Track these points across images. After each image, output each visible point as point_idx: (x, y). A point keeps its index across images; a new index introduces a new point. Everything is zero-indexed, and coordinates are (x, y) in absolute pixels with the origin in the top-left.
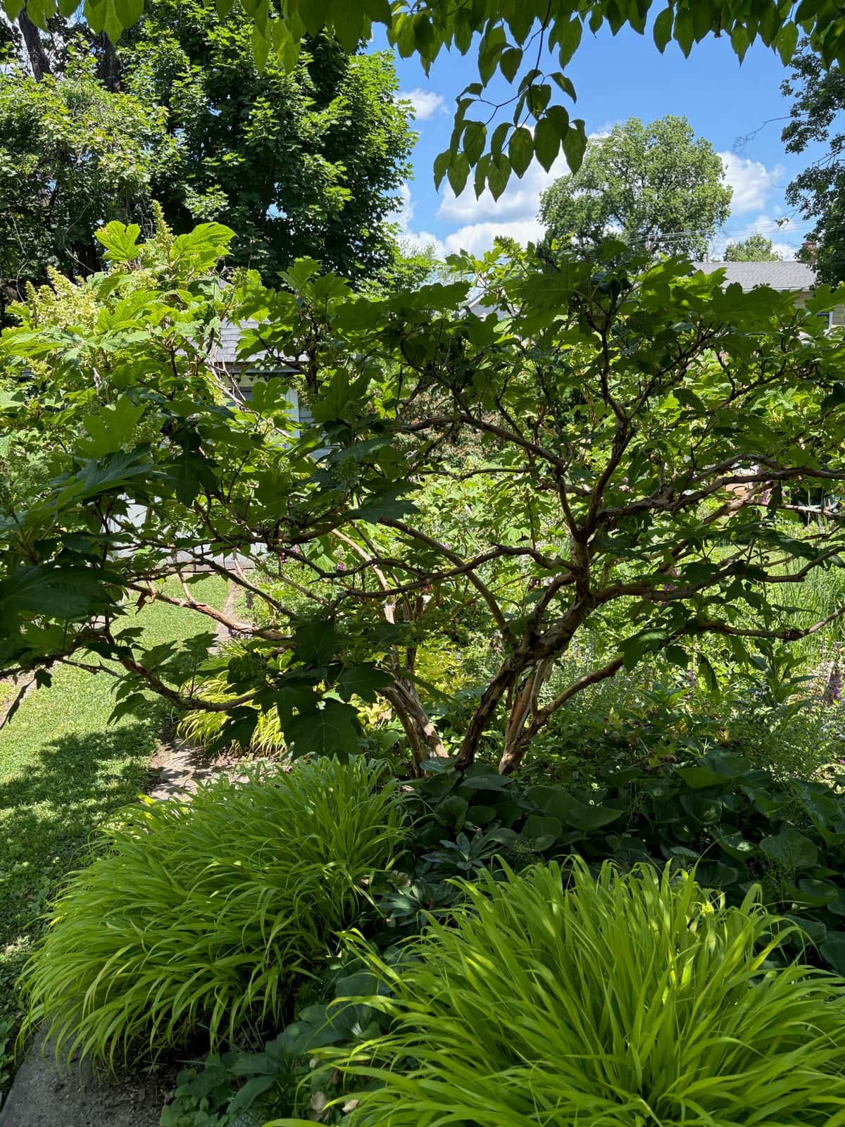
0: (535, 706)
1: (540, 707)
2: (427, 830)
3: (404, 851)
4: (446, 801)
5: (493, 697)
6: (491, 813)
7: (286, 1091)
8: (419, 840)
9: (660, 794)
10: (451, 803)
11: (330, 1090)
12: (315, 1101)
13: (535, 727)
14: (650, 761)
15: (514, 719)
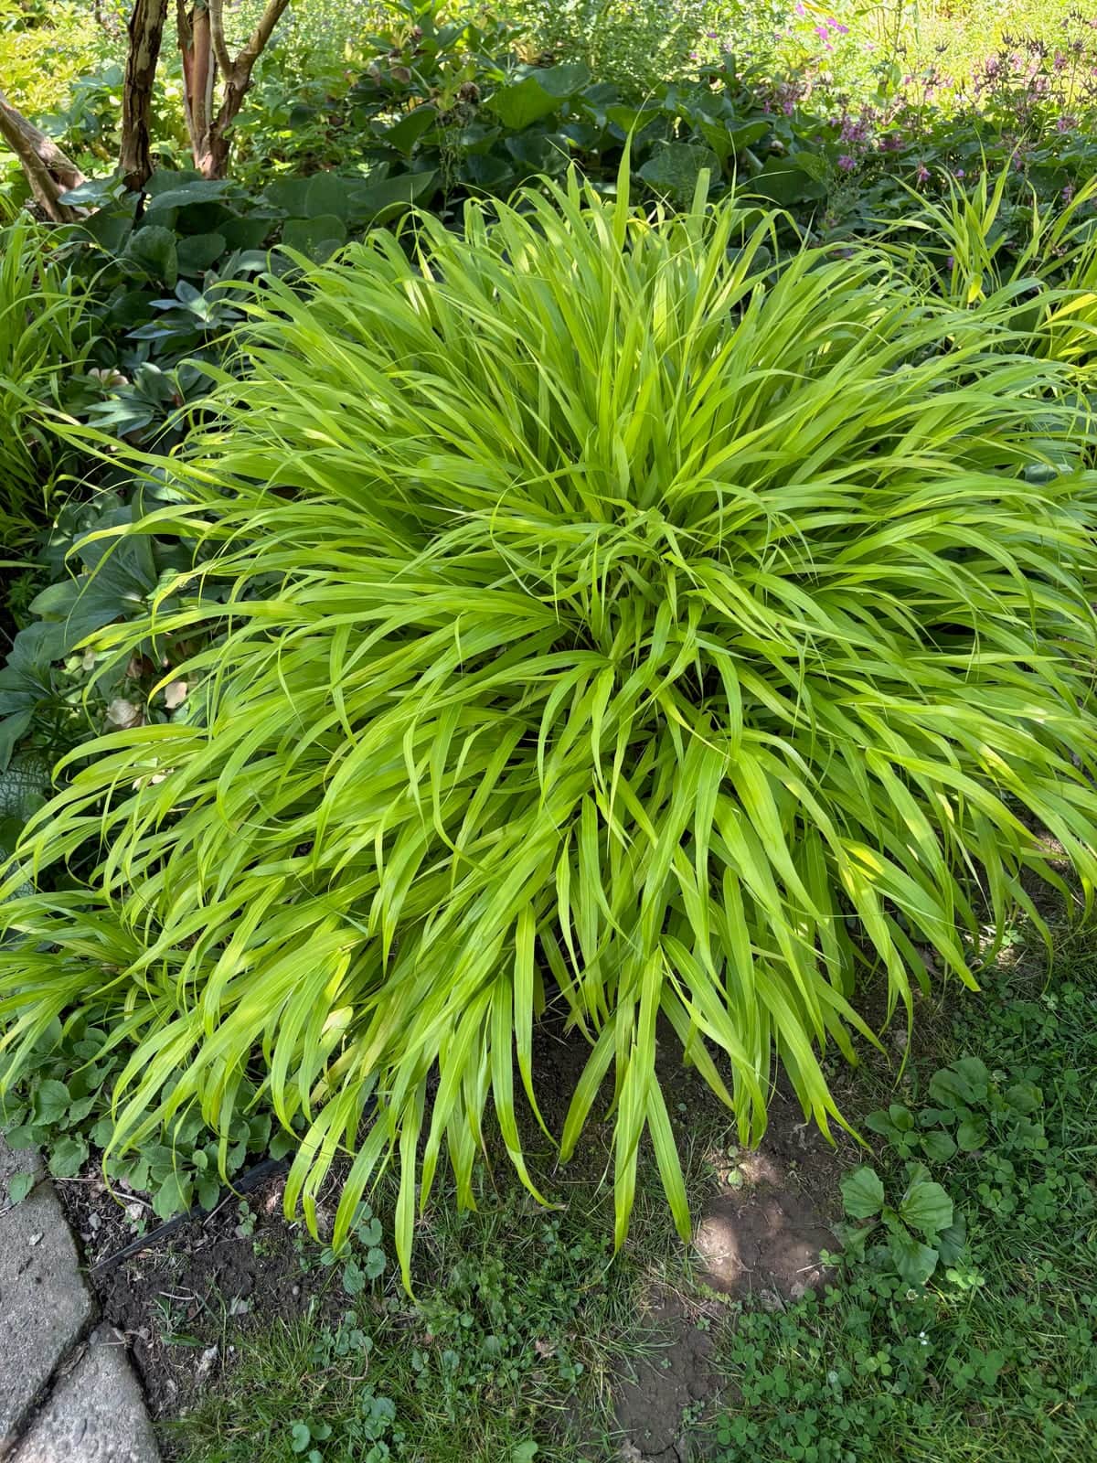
0: (224, 56)
1: (233, 55)
2: (117, 301)
3: (94, 339)
4: (132, 239)
5: (149, 23)
6: (216, 243)
7: (58, 725)
8: (110, 318)
9: (472, 142)
10: (142, 239)
11: (133, 689)
12: (115, 714)
13: (235, 97)
14: (439, 101)
15: (194, 94)
